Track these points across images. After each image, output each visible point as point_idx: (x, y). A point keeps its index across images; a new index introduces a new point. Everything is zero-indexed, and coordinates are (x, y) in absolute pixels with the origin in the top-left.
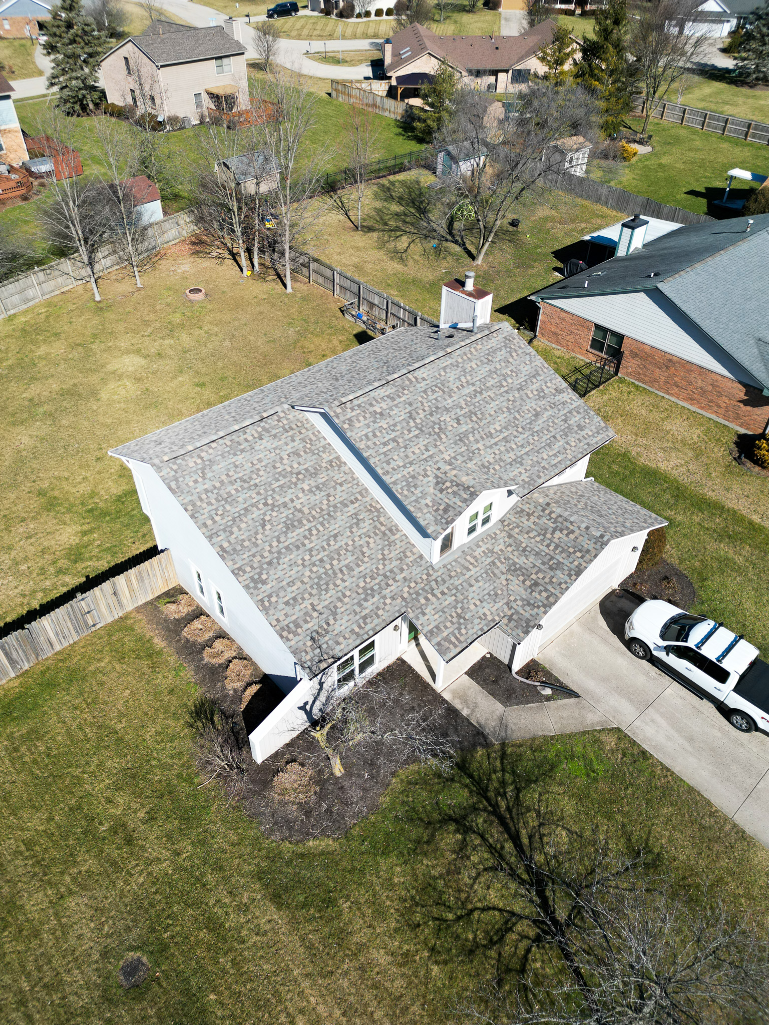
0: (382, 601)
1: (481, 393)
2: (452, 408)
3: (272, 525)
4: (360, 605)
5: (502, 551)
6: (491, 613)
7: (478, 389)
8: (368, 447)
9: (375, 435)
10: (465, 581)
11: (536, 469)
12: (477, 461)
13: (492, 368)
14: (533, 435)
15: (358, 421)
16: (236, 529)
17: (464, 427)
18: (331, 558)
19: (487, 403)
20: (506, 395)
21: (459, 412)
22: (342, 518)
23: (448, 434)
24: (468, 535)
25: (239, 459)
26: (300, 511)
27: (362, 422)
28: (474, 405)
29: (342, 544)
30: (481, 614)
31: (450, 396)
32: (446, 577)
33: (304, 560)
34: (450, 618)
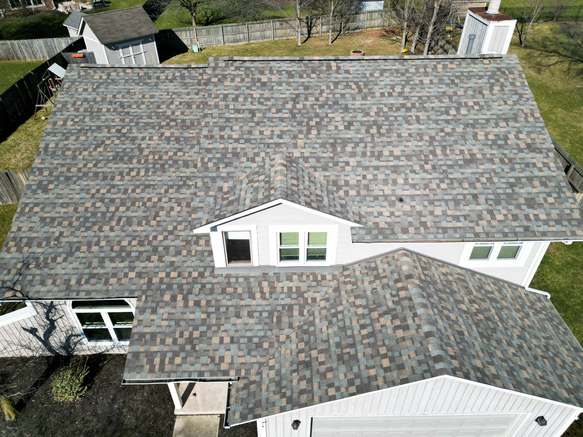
0: (126, 270)
1: (409, 110)
2: (355, 110)
3: (105, 149)
4: (102, 261)
5: (314, 300)
6: (231, 364)
7: (409, 105)
8: (216, 106)
9: (236, 99)
10: (236, 307)
11: (410, 219)
12: (332, 174)
13: (450, 91)
14: (442, 181)
15: (232, 80)
16: (74, 138)
17: (351, 134)
18: (123, 204)
19: (408, 123)
20: (443, 124)
21: (360, 117)
22: (172, 174)
23: (323, 132)
24: (281, 259)
25: (137, 89)
26: (141, 150)
27: (235, 83)
28: (387, 118)
29: (146, 196)
30: (217, 355)
31: (364, 98)
32: (218, 289)
33: (98, 191)
34: (177, 335)
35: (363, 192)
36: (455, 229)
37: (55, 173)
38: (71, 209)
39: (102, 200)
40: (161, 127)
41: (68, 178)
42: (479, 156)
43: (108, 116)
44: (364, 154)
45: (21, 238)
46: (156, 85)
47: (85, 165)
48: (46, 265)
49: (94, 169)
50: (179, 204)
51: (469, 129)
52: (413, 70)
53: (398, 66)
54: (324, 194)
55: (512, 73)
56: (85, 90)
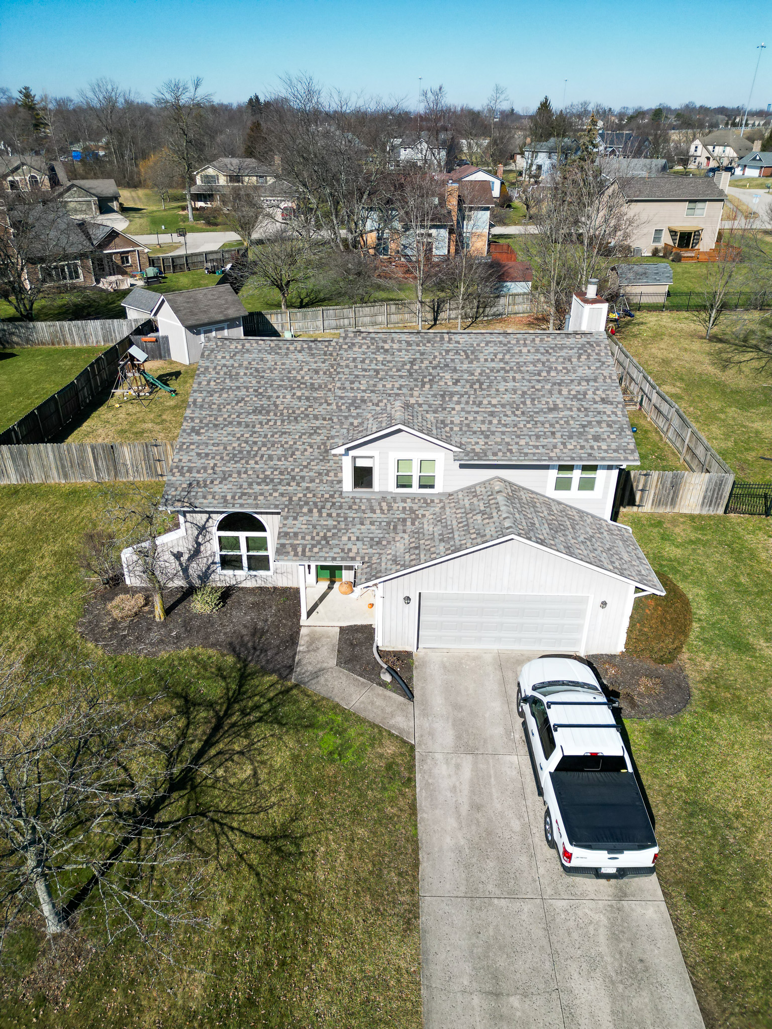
0: (271, 491)
1: (507, 372)
2: (462, 371)
3: (245, 404)
4: (250, 484)
5: (424, 516)
6: (358, 553)
7: (508, 368)
8: (347, 366)
9: (363, 361)
10: (360, 518)
11: (500, 447)
12: (441, 416)
13: (544, 359)
14: (528, 422)
15: (360, 347)
16: (217, 395)
17: (457, 388)
18: (264, 445)
19: (506, 381)
20: (534, 383)
21: (466, 376)
22: (303, 425)
23: (435, 386)
24: (398, 486)
25: (269, 357)
26: (276, 406)
27: (363, 350)
28: (488, 378)
29: (283, 440)
30: (346, 548)
31: (471, 362)
32: (345, 506)
33: (242, 435)
34: (314, 534)
35: (464, 429)
36: (534, 454)
37: (204, 421)
38: (221, 448)
39: (246, 442)
40: (294, 388)
41: (216, 426)
42: (561, 406)
43: (245, 379)
44: (467, 403)
45: (183, 467)
46: (287, 354)
47: (229, 416)
48: (205, 486)
49: (237, 419)
50: (311, 447)
51: (556, 387)
52: (514, 342)
53: (501, 338)
54: (434, 428)
55: (599, 345)
56: (223, 357)
